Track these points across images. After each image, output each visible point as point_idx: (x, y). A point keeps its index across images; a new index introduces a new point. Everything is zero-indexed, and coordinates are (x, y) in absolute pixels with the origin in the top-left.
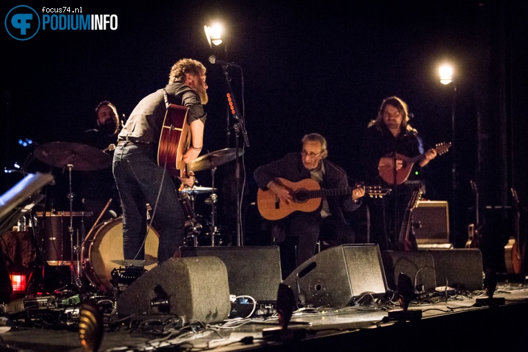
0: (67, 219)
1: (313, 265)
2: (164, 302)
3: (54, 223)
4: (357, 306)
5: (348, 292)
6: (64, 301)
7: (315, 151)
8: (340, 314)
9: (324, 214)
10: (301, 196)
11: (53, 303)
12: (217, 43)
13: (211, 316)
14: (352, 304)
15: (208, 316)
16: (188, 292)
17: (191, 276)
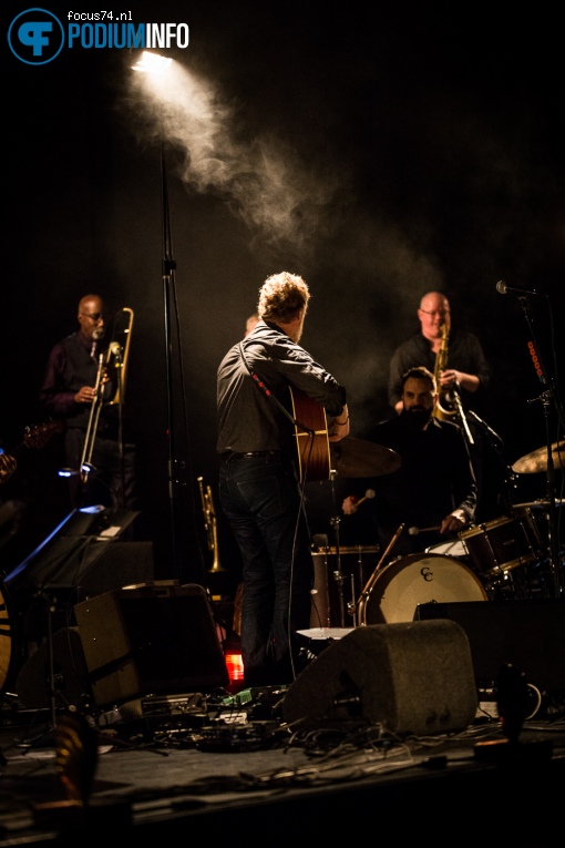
0: (333, 559)
2: (352, 700)
11: (199, 704)
13: (438, 721)
15: (431, 720)
16: (390, 680)
17: (393, 655)
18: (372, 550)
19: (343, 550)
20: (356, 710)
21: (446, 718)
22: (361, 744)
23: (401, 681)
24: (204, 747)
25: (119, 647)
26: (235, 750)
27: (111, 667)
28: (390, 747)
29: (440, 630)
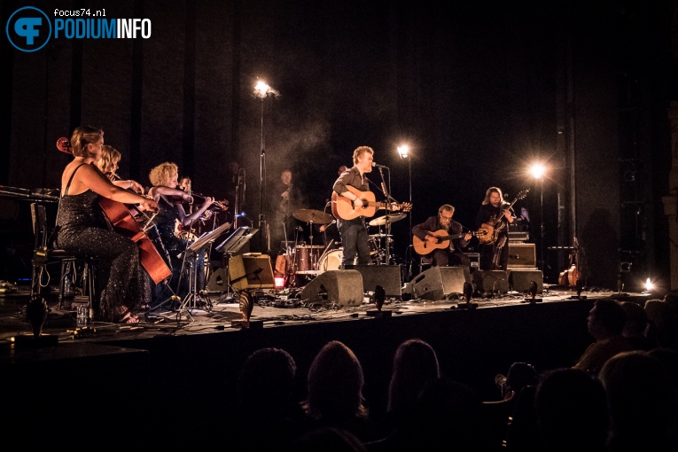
0: (309, 249)
1: (423, 277)
2: (324, 294)
3: (303, 251)
4: (447, 300)
5: (441, 292)
6: (281, 292)
7: (446, 215)
8: (435, 304)
9: (452, 249)
10: (440, 240)
12: (405, 156)
13: (351, 303)
14: (444, 298)
15: (349, 302)
16: (337, 289)
17: (339, 280)
18: (322, 247)
19: (313, 247)
20: (325, 297)
21: (354, 302)
22: (328, 308)
23: (341, 289)
24: (275, 306)
25: (242, 273)
26: (286, 307)
27: (239, 279)
28: (338, 309)
29: (353, 273)
